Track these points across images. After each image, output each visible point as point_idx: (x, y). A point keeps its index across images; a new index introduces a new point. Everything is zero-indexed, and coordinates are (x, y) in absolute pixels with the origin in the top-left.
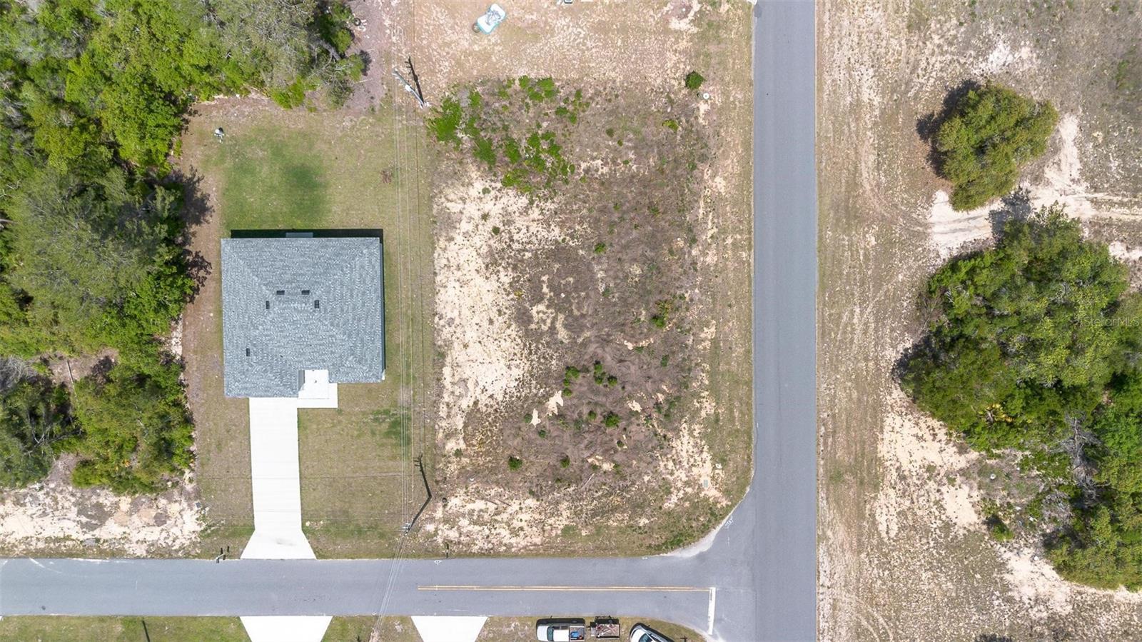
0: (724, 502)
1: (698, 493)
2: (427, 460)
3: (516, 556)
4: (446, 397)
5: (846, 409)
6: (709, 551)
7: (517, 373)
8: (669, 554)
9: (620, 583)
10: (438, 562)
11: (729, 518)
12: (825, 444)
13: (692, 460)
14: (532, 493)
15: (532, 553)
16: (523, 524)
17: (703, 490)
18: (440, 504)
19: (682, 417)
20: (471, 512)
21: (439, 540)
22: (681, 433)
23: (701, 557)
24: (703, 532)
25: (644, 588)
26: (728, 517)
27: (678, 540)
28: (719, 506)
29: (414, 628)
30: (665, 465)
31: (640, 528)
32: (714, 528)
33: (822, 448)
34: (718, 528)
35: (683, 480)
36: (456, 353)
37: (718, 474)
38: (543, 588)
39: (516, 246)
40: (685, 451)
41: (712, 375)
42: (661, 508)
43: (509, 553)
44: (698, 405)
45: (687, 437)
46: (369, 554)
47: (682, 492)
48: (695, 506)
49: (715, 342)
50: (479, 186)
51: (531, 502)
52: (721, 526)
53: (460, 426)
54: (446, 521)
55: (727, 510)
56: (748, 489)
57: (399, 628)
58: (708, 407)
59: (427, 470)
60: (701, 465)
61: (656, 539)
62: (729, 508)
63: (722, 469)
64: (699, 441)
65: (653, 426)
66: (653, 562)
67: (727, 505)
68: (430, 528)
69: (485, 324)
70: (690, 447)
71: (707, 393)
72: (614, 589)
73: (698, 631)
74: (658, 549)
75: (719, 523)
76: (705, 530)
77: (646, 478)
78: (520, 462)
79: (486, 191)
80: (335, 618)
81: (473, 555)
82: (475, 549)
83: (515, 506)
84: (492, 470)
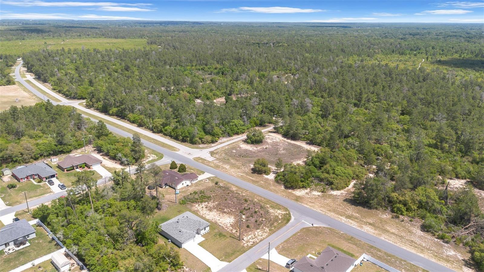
2: (232, 236)
3: (266, 238)
4: (225, 227)
5: (286, 195)
7: (233, 218)
8: (290, 222)
11: (291, 213)
14: (257, 229)
15: (268, 236)
16: (261, 234)
18: (243, 240)
19: (266, 208)
20: (250, 238)
21: (249, 245)
27: (288, 220)
29: (264, 259)
33: (290, 199)
34: (292, 215)
36: (218, 222)
37: (281, 210)
38: (277, 238)
39: (212, 207)
41: (263, 203)
43: (264, 239)
45: (270, 210)
46: (239, 255)
49: (257, 200)
50: (197, 205)
51: (258, 231)
53: (232, 228)
54: (247, 242)
56: (288, 209)
57: (261, 261)
58: (268, 206)
59: (234, 237)
64: (273, 209)
66: (289, 224)
68: (246, 245)
69: (218, 216)
71: (266, 205)
74: (287, 223)
79: (199, 205)
81: (258, 243)
83: (256, 233)
84: (245, 230)
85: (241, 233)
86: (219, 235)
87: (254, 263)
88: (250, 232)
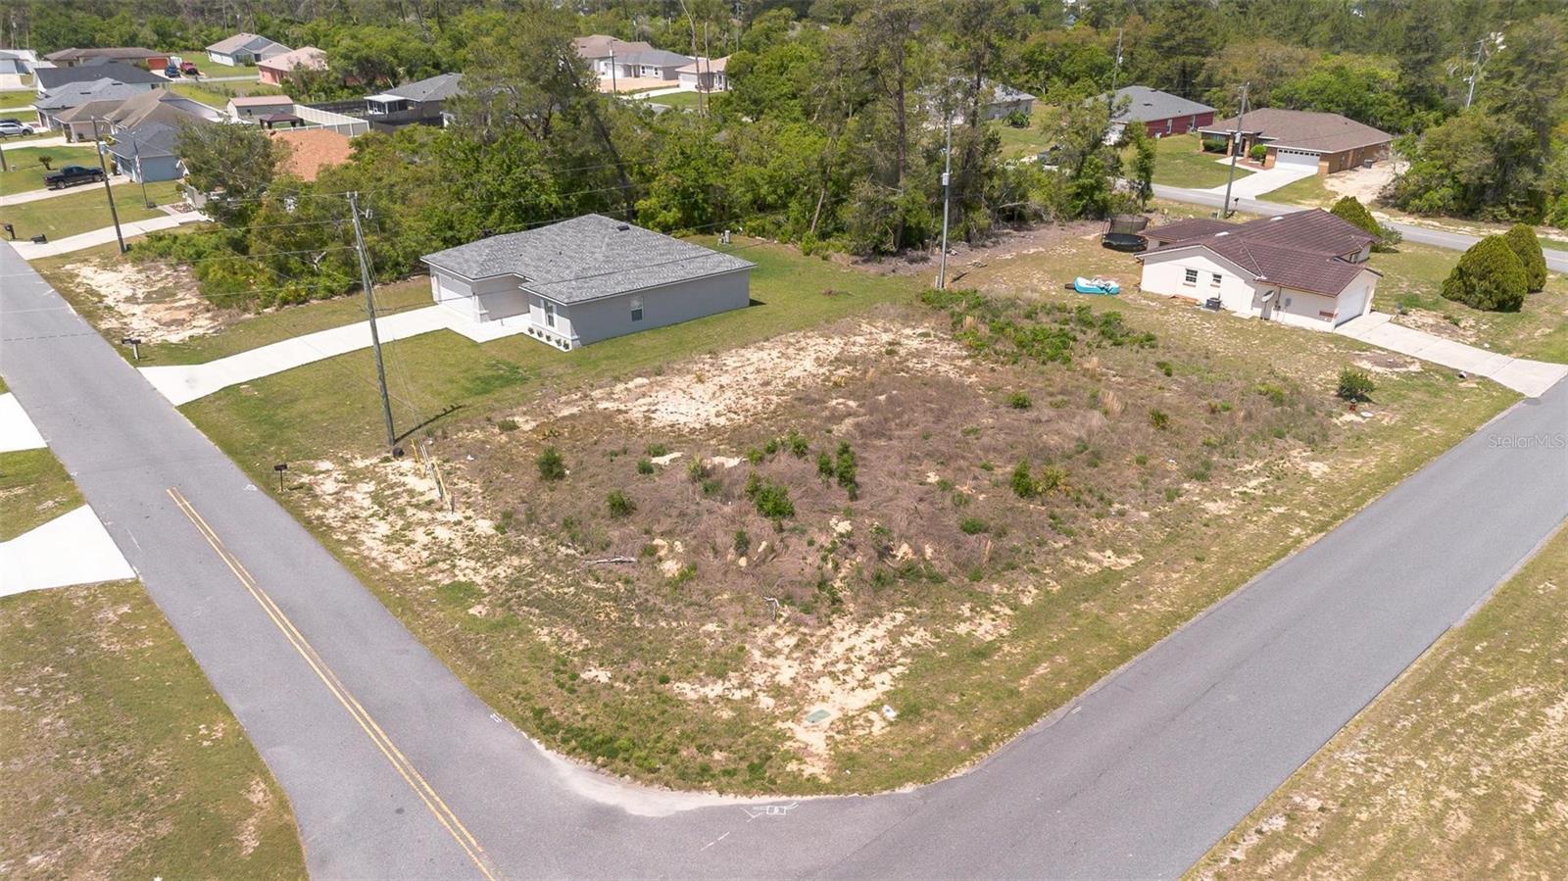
0: (815, 768)
1: (777, 717)
5: (1402, 831)
6: (639, 822)
8: (551, 755)
9: (378, 713)
11: (785, 803)
12: (1260, 855)
13: (841, 666)
15: (361, 569)
17: (799, 721)
19: (912, 604)
21: (306, 479)
22: (876, 620)
23: (605, 818)
24: (683, 776)
25: (398, 759)
26: (784, 798)
28: (792, 766)
30: (776, 635)
31: (574, 677)
32: (721, 792)
33: (1239, 855)
34: (729, 800)
35: (778, 678)
36: (678, 380)
37: (871, 722)
40: (847, 644)
41: (1049, 602)
42: (665, 680)
44: (968, 614)
45: (881, 631)
47: (747, 693)
48: (737, 727)
49: (1109, 577)
50: (922, 331)
52: (743, 800)
54: (353, 473)
55: (798, 785)
56: (909, 788)
60: (848, 686)
61: (576, 712)
62: (814, 785)
63: (891, 724)
64: (898, 653)
65: (837, 567)
67: (813, 778)
70: (868, 648)
71: (1008, 611)
72: (355, 708)
74: (547, 728)
75: (746, 793)
76: (693, 778)
77: (711, 627)
78: (561, 476)
79: (924, 335)
80: (46, 451)
83: (458, 516)
84: (511, 464)
85: (478, 449)
86: (501, 377)
87: (69, 477)
88: (476, 488)
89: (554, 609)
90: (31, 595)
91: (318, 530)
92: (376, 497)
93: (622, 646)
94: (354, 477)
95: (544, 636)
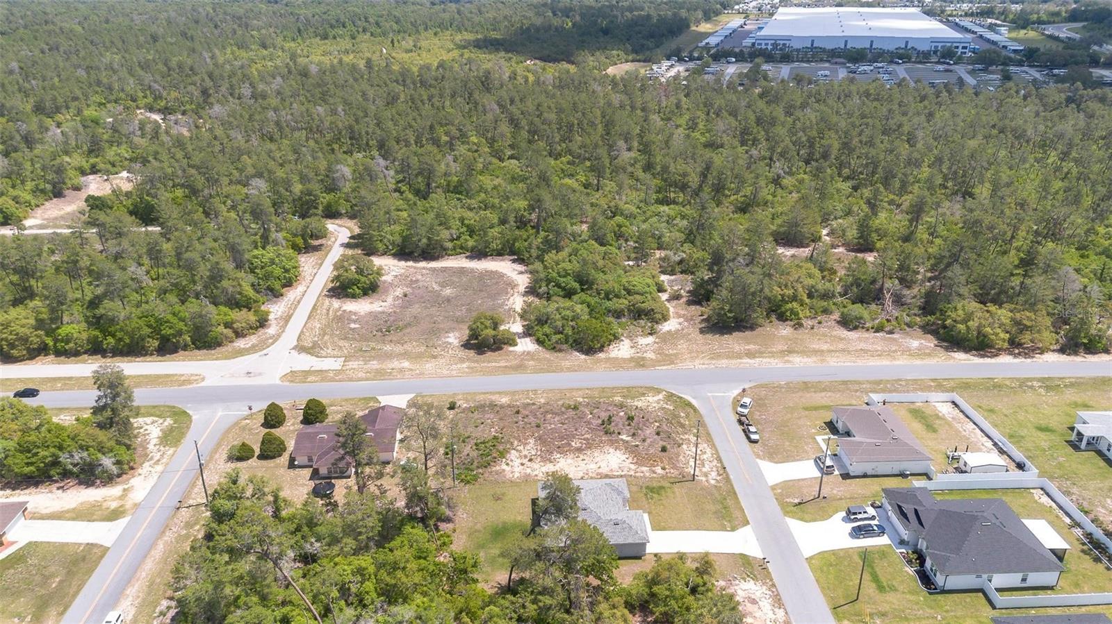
0: (665, 392)
1: (662, 400)
2: (672, 480)
3: (717, 451)
4: (632, 473)
5: (610, 365)
6: (690, 395)
7: (612, 450)
8: (697, 407)
9: (717, 418)
10: (731, 477)
13: (646, 402)
14: (679, 446)
15: (713, 446)
16: (699, 450)
17: (660, 398)
18: (697, 477)
21: (718, 478)
23: (695, 398)
24: (682, 397)
25: (718, 413)
26: (671, 391)
27: (690, 404)
28: (667, 394)
30: (651, 408)
31: (686, 415)
32: (677, 394)
35: (657, 404)
36: (604, 471)
38: (732, 443)
39: (539, 453)
40: (642, 403)
41: (601, 397)
42: (674, 409)
43: (716, 454)
44: (618, 400)
46: (739, 502)
47: (663, 404)
48: (669, 400)
49: (584, 398)
50: (504, 467)
51: (685, 446)
53: (647, 468)
55: (668, 391)
56: (656, 386)
57: (780, 490)
58: (618, 398)
59: (677, 480)
60: (648, 399)
61: (690, 410)
63: (648, 394)
65: (631, 410)
66: (702, 411)
68: (714, 481)
69: (585, 462)
70: (639, 402)
73: (731, 400)
74: (695, 410)
75: (674, 393)
76: (679, 397)
77: (660, 414)
79: (507, 464)
81: (723, 466)
82: (719, 465)
83: (688, 452)
84: (670, 459)
85: (674, 467)
86: (652, 492)
87: (776, 499)
88: (681, 457)
89: (682, 426)
90: (776, 463)
91: (719, 460)
92: (704, 466)
93: (676, 416)
94: (706, 475)
95: (687, 423)
